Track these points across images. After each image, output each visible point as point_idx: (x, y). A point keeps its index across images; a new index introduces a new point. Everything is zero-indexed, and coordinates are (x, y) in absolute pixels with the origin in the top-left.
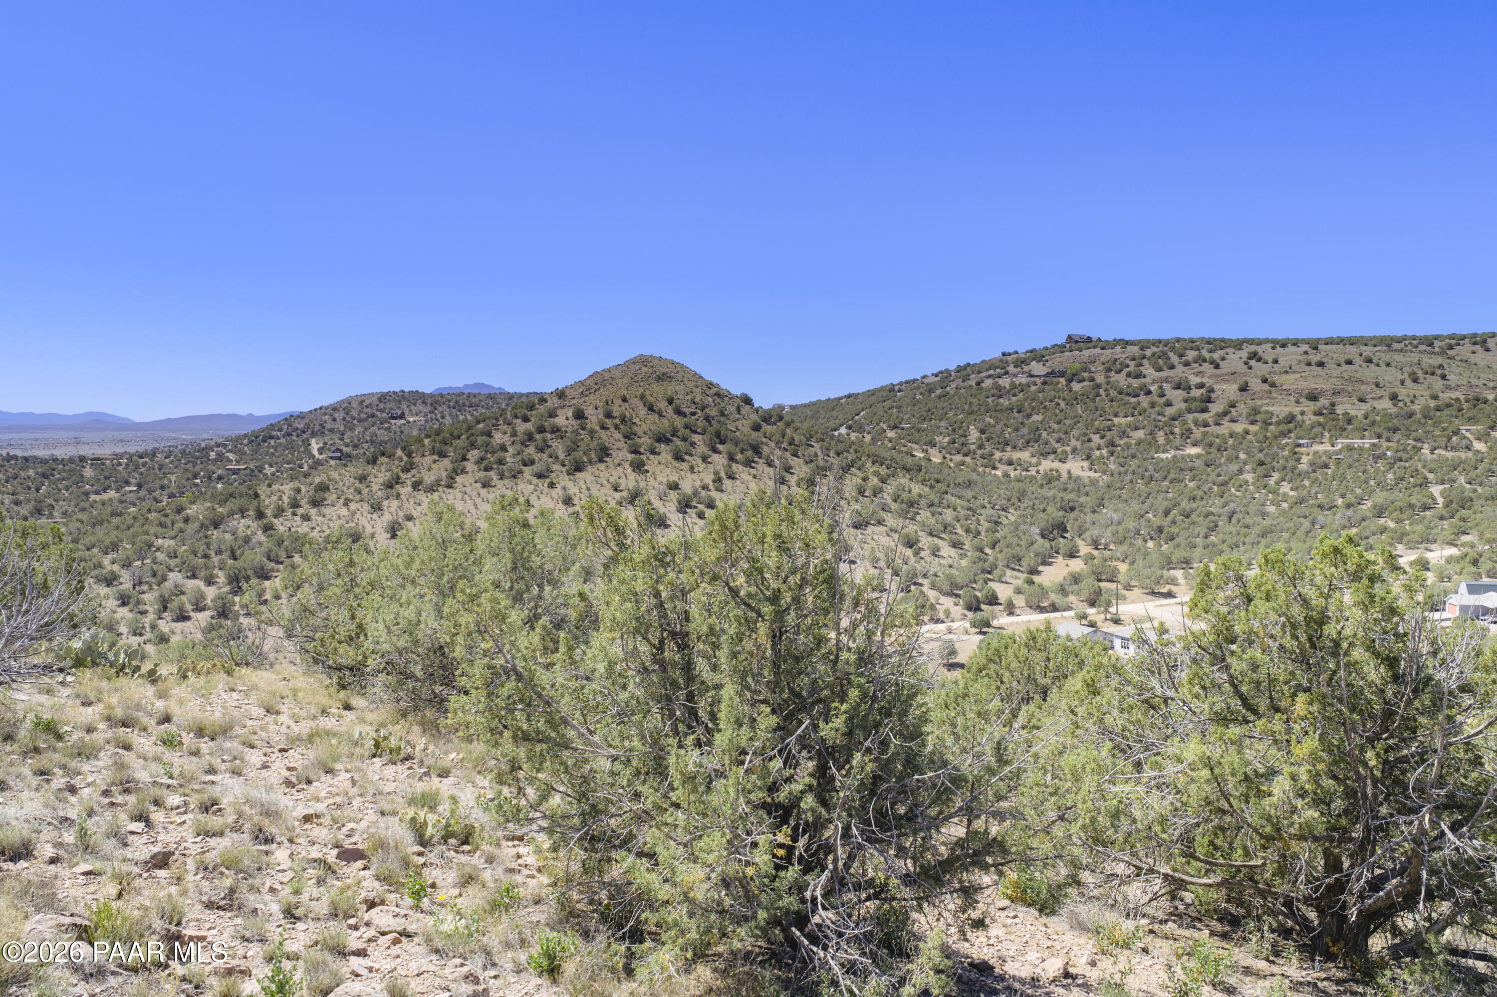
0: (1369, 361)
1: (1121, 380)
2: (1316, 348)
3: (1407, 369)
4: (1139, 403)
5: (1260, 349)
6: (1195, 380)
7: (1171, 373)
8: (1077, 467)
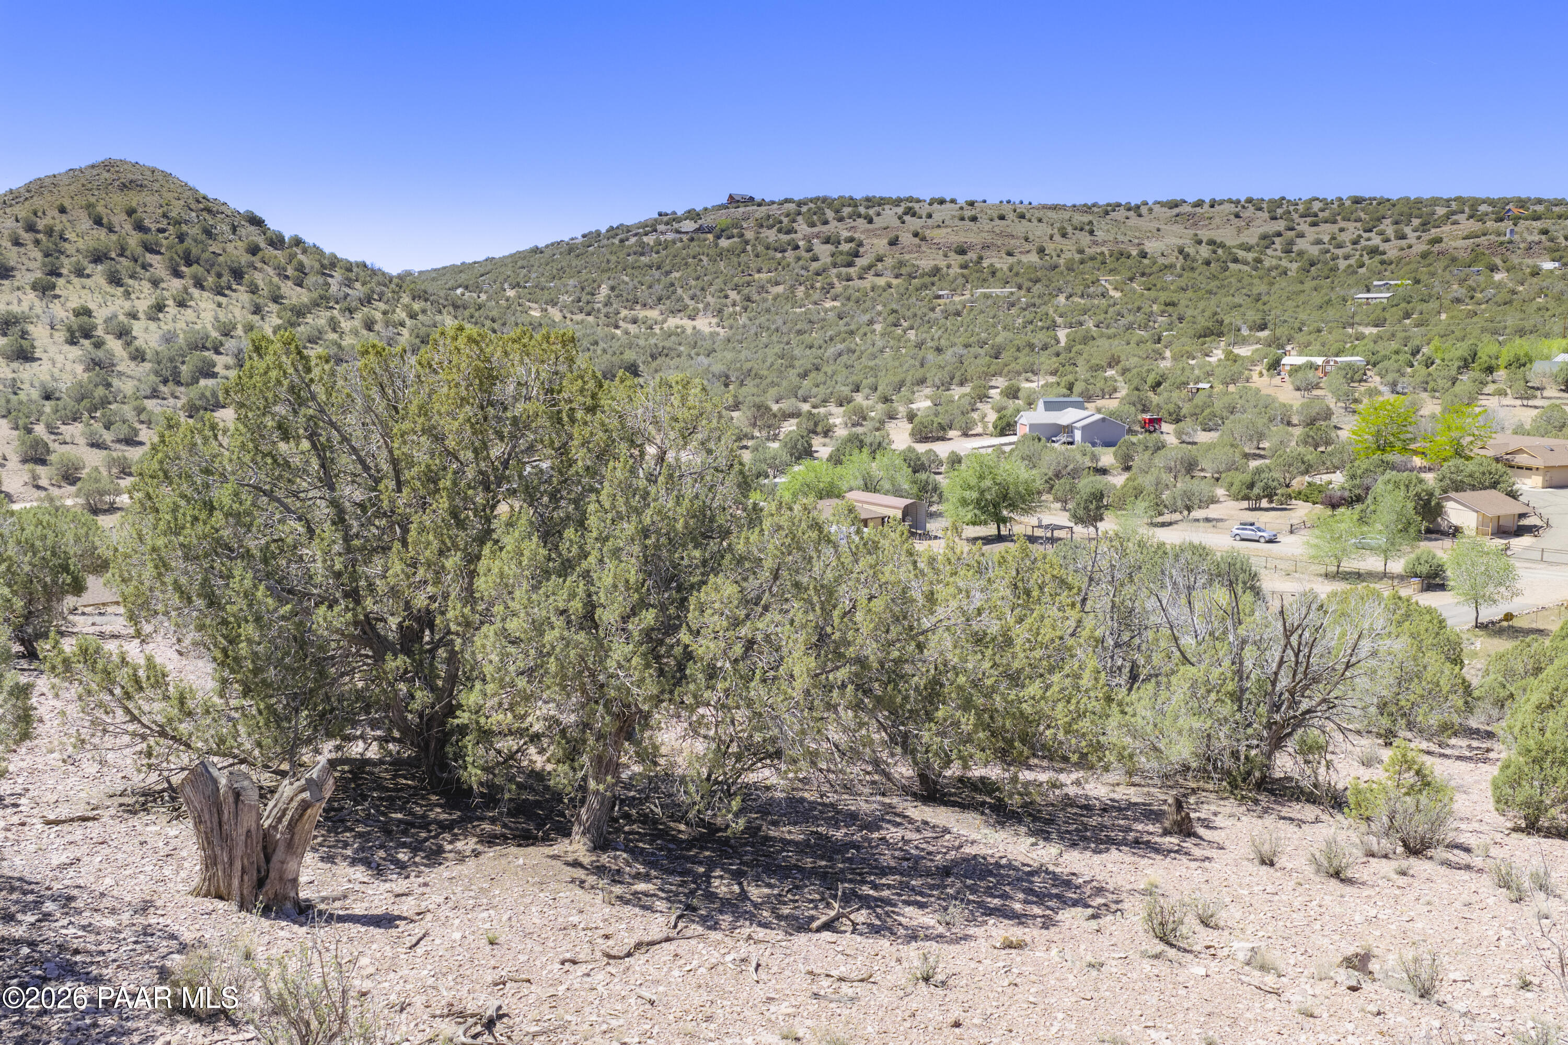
0: (1022, 217)
1: (771, 235)
2: (972, 204)
3: (1057, 225)
4: (784, 258)
5: (916, 206)
6: (845, 234)
7: (825, 228)
8: (705, 324)
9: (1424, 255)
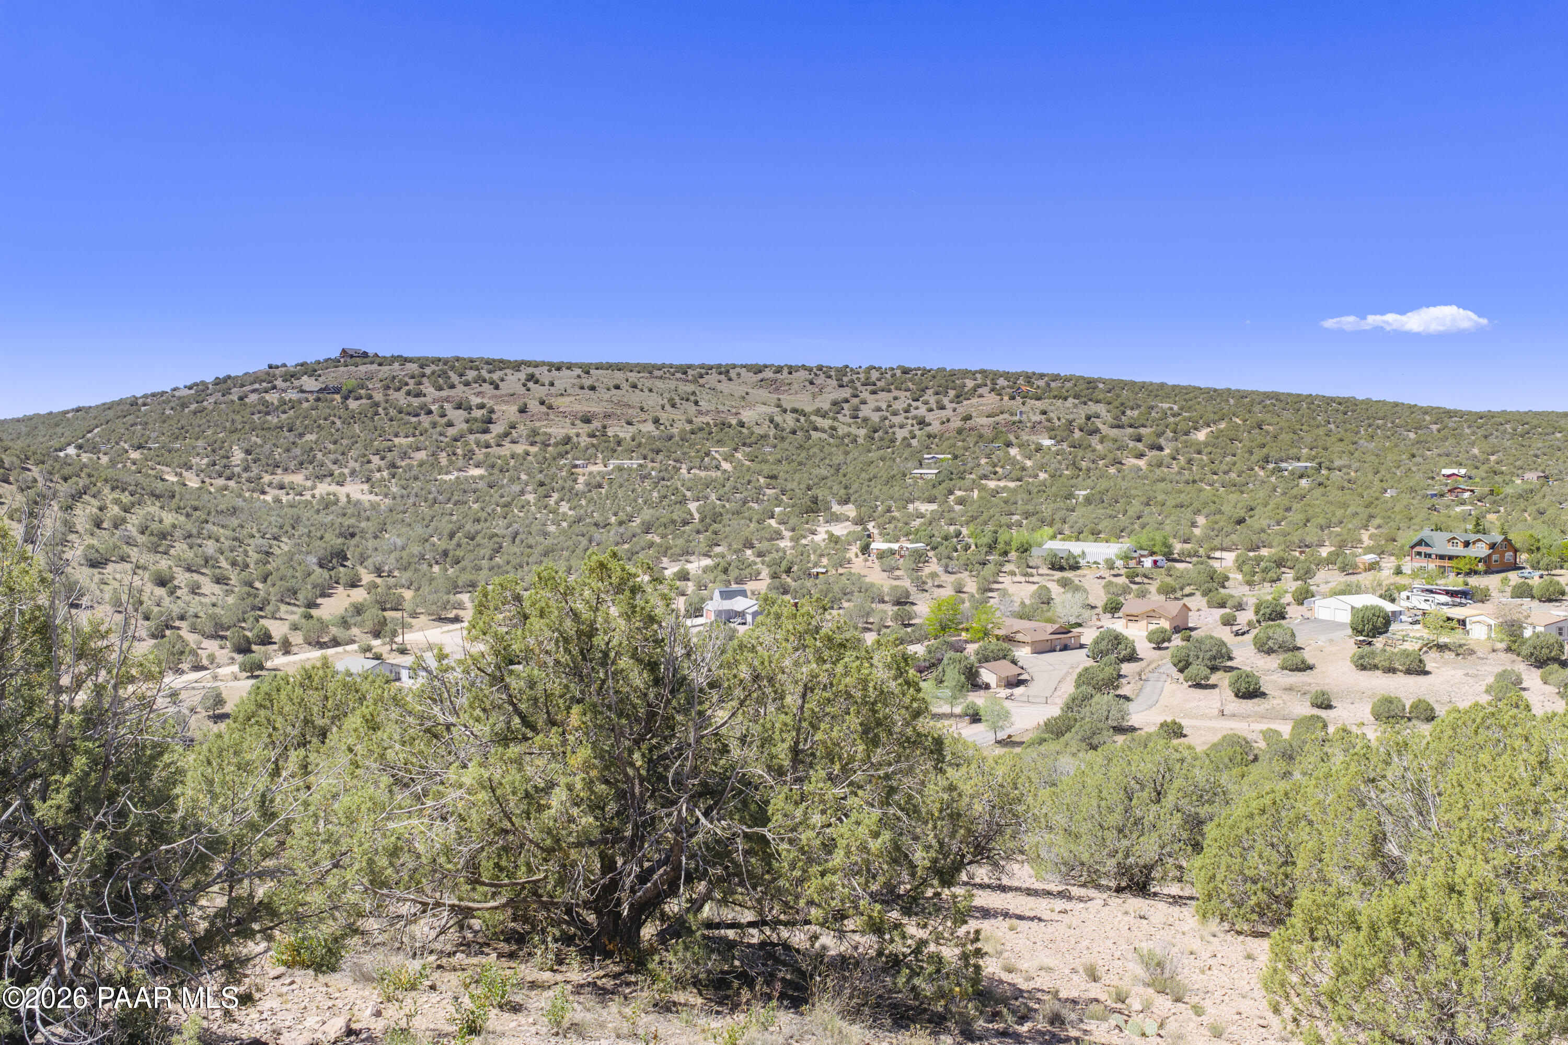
0: (635, 386)
1: (400, 398)
2: (588, 373)
3: (666, 395)
4: (420, 423)
5: (537, 371)
6: (475, 400)
7: (452, 393)
8: (356, 491)
9: (960, 431)
